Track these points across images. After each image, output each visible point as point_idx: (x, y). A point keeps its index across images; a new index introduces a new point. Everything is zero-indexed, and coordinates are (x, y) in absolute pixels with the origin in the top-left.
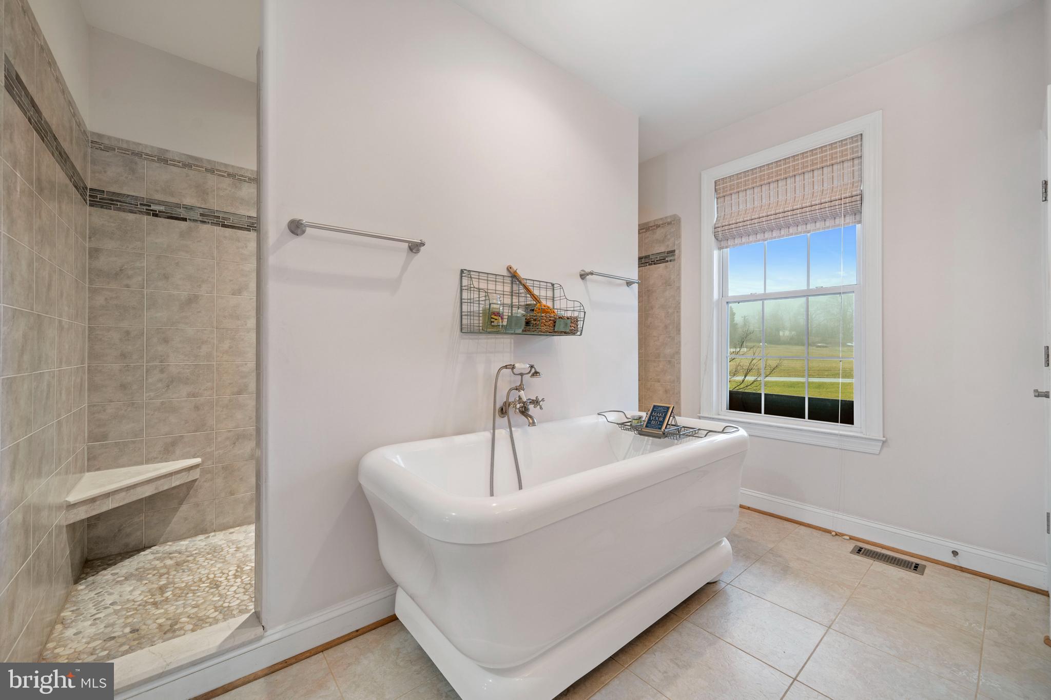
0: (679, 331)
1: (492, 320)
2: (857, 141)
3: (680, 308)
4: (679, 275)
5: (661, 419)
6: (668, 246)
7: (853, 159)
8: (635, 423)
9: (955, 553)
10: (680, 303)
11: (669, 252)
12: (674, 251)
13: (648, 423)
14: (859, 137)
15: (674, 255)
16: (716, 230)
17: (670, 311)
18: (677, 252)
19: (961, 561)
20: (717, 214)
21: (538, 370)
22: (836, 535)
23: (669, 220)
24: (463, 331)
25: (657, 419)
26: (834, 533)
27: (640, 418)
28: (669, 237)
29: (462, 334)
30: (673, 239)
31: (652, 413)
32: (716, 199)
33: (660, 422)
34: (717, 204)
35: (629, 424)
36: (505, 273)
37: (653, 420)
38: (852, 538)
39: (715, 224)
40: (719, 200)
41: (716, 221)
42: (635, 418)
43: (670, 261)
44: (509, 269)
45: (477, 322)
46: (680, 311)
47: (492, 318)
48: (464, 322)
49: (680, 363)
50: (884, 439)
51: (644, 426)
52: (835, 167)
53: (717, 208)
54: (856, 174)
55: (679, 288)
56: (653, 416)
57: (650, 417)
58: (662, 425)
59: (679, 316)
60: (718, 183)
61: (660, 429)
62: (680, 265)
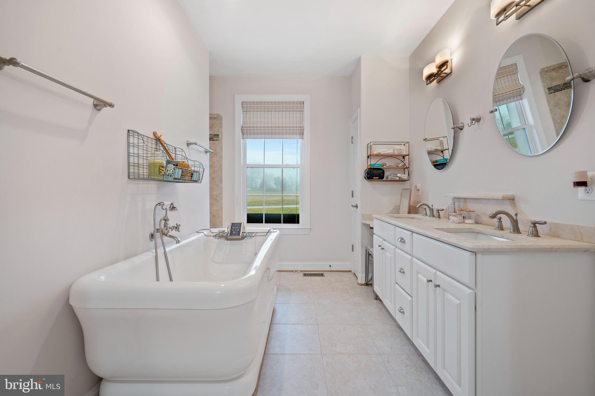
0: (221, 181)
1: (161, 171)
2: (302, 104)
3: (222, 168)
4: (221, 149)
5: (238, 230)
6: (214, 131)
7: (300, 111)
8: (221, 234)
9: (330, 266)
10: (222, 165)
11: (215, 135)
12: (218, 135)
13: (230, 233)
14: (303, 103)
15: (218, 137)
16: (243, 128)
17: (216, 169)
18: (220, 136)
19: (332, 269)
20: (243, 120)
21: (175, 206)
22: (295, 272)
23: (215, 116)
24: (130, 178)
25: (236, 230)
26: (294, 271)
27: (224, 231)
28: (215, 126)
29: (129, 179)
30: (218, 128)
31: (232, 227)
32: (242, 112)
33: (238, 231)
34: (243, 115)
35: (218, 235)
36: (152, 137)
37: (233, 231)
38: (301, 271)
39: (242, 125)
40: (244, 113)
41: (243, 123)
42: (221, 231)
43: (216, 140)
44: (155, 134)
45: (142, 171)
46: (222, 170)
47: (160, 169)
48: (132, 170)
49: (222, 200)
50: (310, 228)
51: (229, 235)
52: (294, 112)
53: (243, 116)
54: (301, 118)
55: (221, 157)
56: (233, 229)
57: (231, 230)
58: (240, 233)
59: (222, 173)
60: (243, 103)
61: (239, 235)
62: (222, 143)
